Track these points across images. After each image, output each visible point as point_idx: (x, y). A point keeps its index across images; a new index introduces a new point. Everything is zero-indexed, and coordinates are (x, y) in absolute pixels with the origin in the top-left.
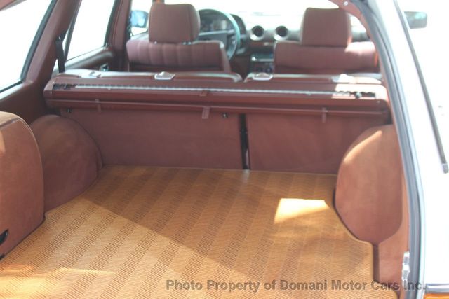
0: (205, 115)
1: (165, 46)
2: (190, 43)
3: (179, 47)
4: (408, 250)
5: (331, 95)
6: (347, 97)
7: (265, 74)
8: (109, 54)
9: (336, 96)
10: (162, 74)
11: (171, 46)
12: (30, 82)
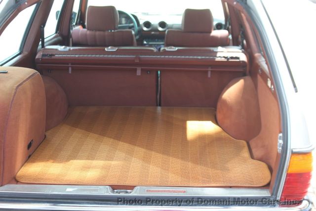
0: (139, 73)
1: (98, 33)
2: (113, 31)
3: (106, 33)
4: (280, 132)
5: (215, 59)
6: (223, 59)
7: (173, 47)
8: (60, 38)
9: (217, 59)
10: (110, 47)
11: (102, 33)
12: (25, 53)
